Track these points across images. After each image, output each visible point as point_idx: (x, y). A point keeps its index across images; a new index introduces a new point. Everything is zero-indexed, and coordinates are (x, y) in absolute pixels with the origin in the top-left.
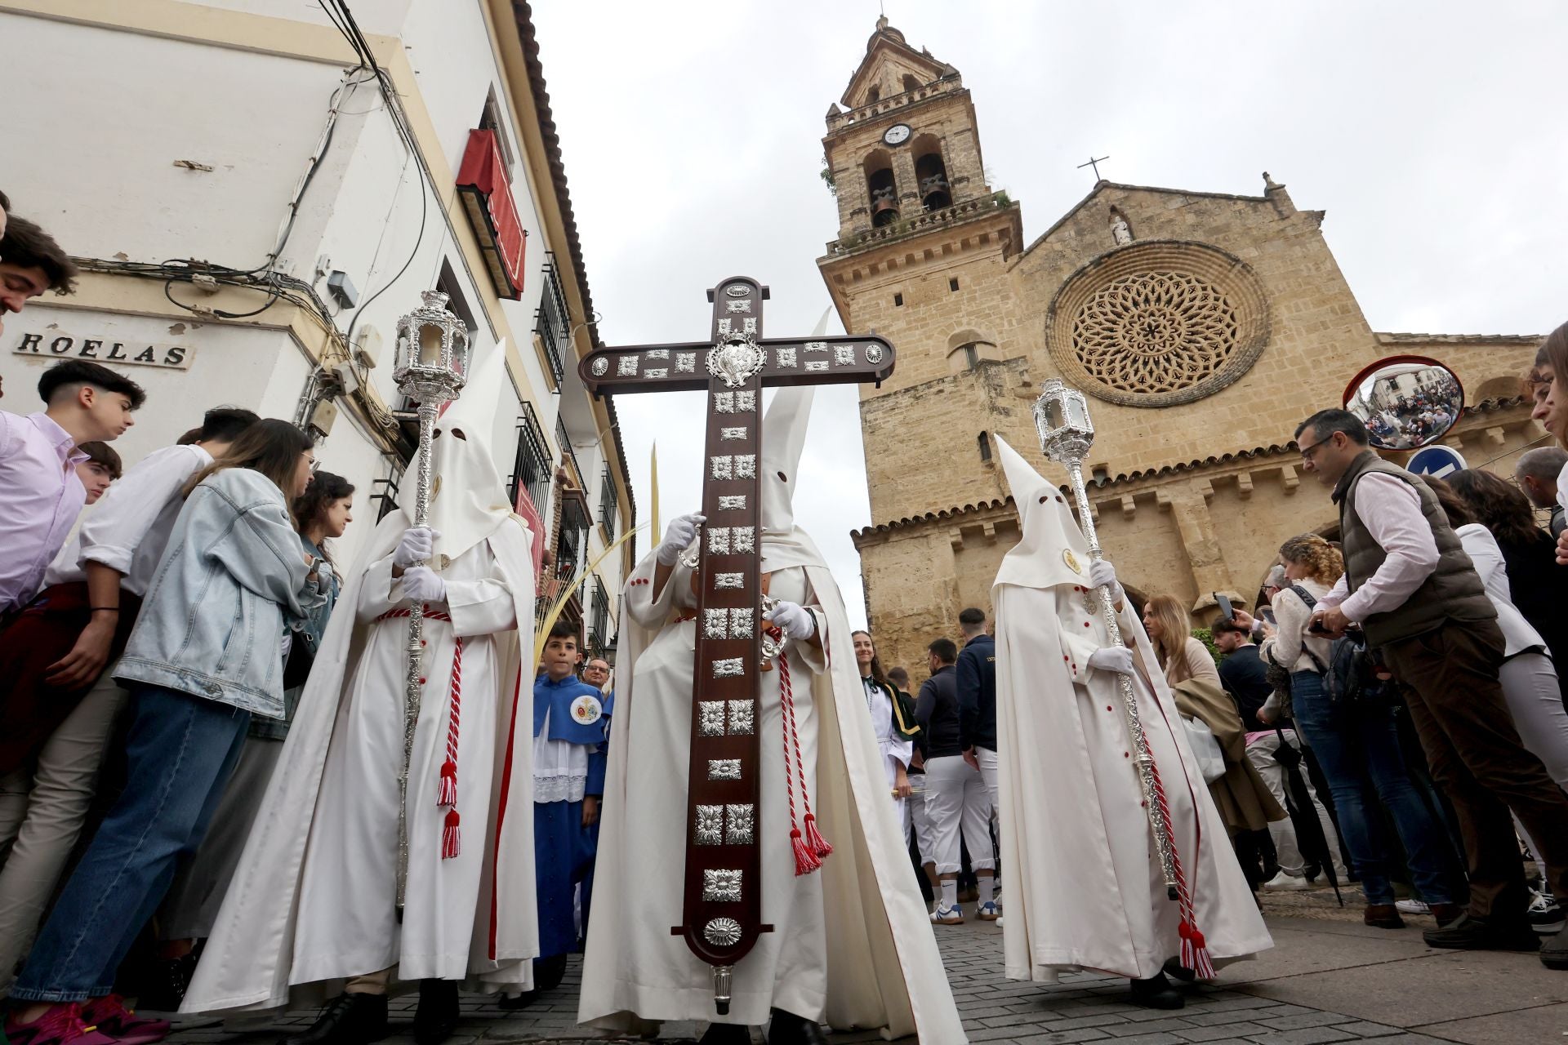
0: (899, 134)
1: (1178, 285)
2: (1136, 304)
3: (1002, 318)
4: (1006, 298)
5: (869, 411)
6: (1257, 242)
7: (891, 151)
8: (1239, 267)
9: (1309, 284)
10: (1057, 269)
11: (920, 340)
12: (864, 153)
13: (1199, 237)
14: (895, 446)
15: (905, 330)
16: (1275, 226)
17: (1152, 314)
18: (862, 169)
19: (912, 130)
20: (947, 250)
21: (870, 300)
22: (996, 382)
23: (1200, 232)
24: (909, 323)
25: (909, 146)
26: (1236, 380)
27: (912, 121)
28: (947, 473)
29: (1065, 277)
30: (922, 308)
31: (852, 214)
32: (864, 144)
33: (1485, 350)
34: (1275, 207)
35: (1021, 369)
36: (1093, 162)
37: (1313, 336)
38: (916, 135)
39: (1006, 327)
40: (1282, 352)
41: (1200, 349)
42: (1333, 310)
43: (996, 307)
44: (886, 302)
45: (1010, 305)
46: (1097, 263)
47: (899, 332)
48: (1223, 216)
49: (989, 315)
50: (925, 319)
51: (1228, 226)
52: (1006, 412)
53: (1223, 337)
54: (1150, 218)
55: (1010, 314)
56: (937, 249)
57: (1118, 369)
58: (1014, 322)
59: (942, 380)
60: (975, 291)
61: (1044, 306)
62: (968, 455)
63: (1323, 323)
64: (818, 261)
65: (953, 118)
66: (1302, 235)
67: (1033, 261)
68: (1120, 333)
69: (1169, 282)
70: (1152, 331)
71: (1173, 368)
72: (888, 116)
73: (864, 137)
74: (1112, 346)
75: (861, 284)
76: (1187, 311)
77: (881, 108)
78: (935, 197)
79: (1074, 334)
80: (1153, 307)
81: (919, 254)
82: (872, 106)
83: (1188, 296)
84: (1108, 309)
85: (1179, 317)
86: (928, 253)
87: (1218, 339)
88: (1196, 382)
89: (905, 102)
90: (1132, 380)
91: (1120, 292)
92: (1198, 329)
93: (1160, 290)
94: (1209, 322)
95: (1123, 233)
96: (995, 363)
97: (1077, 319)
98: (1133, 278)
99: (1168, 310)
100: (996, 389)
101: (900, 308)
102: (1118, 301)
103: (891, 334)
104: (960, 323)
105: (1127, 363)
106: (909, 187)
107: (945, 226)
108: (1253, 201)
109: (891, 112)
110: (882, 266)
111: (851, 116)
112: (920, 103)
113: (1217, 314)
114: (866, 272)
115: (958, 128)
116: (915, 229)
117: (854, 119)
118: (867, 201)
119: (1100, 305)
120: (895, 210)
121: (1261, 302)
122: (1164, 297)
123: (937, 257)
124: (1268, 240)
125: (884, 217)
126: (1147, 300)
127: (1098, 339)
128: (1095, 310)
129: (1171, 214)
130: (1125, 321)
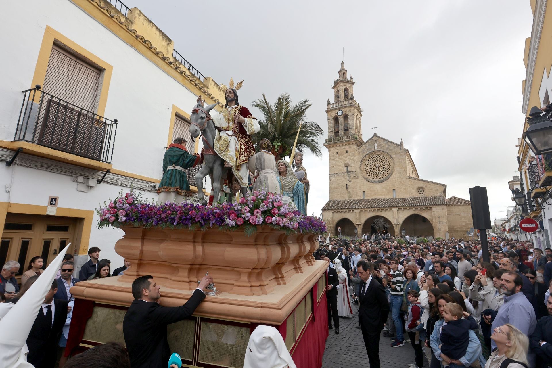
0: (340, 113)
2: (376, 161)
4: (355, 157)
5: (330, 176)
6: (396, 154)
7: (338, 116)
8: (392, 158)
9: (401, 164)
10: (364, 153)
11: (340, 163)
12: (334, 116)
13: (387, 151)
14: (334, 184)
16: (399, 151)
18: (333, 120)
19: (343, 112)
20: (346, 144)
21: (332, 152)
22: (350, 175)
23: (387, 150)
25: (342, 116)
26: (386, 180)
27: (343, 110)
28: (341, 190)
29: (365, 155)
30: (341, 156)
31: (330, 132)
32: (334, 113)
33: (420, 182)
34: (401, 147)
35: (354, 173)
36: (375, 128)
37: (399, 174)
38: (344, 113)
39: (354, 163)
40: (394, 176)
41: (384, 172)
43: (353, 158)
44: (335, 153)
45: (355, 158)
46: (370, 153)
47: (337, 160)
48: (392, 147)
49: (352, 160)
50: (341, 158)
51: (392, 149)
52: (351, 181)
54: (381, 145)
55: (355, 160)
56: (344, 144)
58: (356, 162)
59: (342, 173)
60: (350, 154)
61: (360, 160)
63: (401, 172)
64: (323, 144)
65: (351, 110)
66: (403, 154)
67: (360, 150)
68: (372, 166)
69: (382, 158)
70: (377, 167)
71: (379, 175)
72: (338, 108)
73: (334, 111)
74: (371, 169)
75: (331, 149)
76: (383, 164)
77: (337, 104)
78: (346, 130)
79: (365, 165)
80: (378, 163)
81: (341, 145)
82: (336, 103)
83: (384, 161)
84: (371, 161)
85: (382, 165)
86: (343, 145)
87: (386, 171)
88: (381, 178)
89: (342, 103)
90: (372, 176)
91: (374, 158)
92: (384, 168)
93: (380, 159)
94: (386, 167)
95: (376, 147)
96: (350, 172)
97: (366, 163)
98: (376, 156)
99: (380, 163)
100: (350, 177)
101: (337, 155)
102: (373, 160)
103: (335, 160)
104: (347, 160)
105: (372, 172)
106: (341, 127)
107: (346, 141)
108: (397, 145)
109: (339, 107)
110: (335, 146)
111: (331, 104)
112: (345, 106)
113: (388, 166)
114: (332, 147)
115: (352, 114)
116: (341, 140)
117: (332, 106)
118: (333, 128)
119: (370, 160)
120: (338, 132)
121: (393, 166)
122: (380, 161)
123: (344, 146)
124: (398, 154)
125: (336, 133)
126: (378, 161)
127: (369, 167)
128: (369, 161)
129: (384, 145)
130: (373, 164)
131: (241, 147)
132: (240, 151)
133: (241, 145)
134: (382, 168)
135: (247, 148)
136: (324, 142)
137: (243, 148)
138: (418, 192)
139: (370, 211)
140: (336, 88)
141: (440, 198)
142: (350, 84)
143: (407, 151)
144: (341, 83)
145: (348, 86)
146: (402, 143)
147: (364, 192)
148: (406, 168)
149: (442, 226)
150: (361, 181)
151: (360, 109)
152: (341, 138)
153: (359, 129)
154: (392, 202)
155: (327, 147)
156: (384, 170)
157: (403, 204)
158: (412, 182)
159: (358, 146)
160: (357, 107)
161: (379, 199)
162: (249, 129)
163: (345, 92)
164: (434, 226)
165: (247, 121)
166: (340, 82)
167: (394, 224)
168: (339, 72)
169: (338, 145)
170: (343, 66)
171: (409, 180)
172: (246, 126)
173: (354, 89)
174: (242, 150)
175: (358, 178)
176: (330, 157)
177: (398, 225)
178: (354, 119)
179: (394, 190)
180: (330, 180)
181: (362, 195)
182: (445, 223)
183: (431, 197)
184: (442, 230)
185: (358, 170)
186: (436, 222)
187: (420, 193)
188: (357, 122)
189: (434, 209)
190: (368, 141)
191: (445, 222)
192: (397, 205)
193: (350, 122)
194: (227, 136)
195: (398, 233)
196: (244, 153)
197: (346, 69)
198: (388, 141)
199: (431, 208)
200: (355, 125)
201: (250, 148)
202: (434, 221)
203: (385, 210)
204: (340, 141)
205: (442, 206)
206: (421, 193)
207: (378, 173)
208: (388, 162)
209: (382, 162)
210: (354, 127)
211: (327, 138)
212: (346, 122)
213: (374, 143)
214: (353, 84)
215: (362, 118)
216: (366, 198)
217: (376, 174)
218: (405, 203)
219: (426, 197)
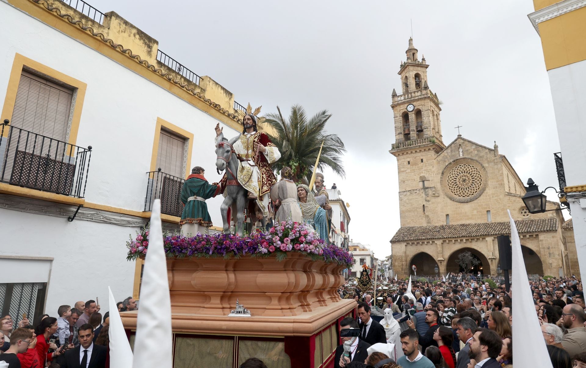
0: (410, 108)
1: (472, 169)
2: (462, 172)
3: (432, 173)
4: (433, 167)
5: (400, 195)
6: (489, 162)
7: (409, 112)
8: (483, 168)
9: (496, 176)
10: (445, 161)
11: (413, 176)
12: (402, 112)
13: (476, 158)
14: (406, 205)
15: (410, 172)
16: (493, 158)
17: (465, 176)
18: (401, 117)
19: (414, 107)
20: (420, 151)
21: (402, 162)
22: (427, 193)
24: (411, 170)
25: (413, 112)
26: (477, 198)
27: (414, 103)
28: (416, 213)
29: (447, 164)
30: (414, 167)
31: (398, 134)
32: (402, 109)
34: (494, 153)
35: (433, 190)
36: (458, 127)
37: (494, 190)
38: (416, 108)
39: (433, 175)
40: (487, 193)
41: (473, 187)
42: (499, 184)
43: (431, 169)
44: (406, 163)
45: (434, 169)
46: (454, 161)
47: (409, 172)
48: (483, 153)
49: (429, 171)
50: (414, 170)
51: (483, 156)
52: (429, 201)
53: (478, 185)
54: (467, 150)
55: (434, 172)
57: (456, 189)
58: (434, 174)
59: (416, 190)
60: (426, 164)
61: (441, 171)
62: (420, 210)
63: (496, 187)
64: (389, 151)
65: (425, 104)
66: (498, 162)
67: (440, 158)
68: (458, 180)
69: (470, 168)
70: (464, 181)
71: (467, 191)
72: (408, 101)
73: (402, 106)
74: (455, 183)
75: (400, 157)
76: (472, 176)
77: (406, 96)
78: (420, 131)
79: (448, 179)
80: (465, 174)
81: (414, 152)
82: (404, 94)
83: (473, 172)
84: (456, 173)
85: (470, 178)
86: (416, 151)
87: (477, 185)
88: (471, 196)
89: (413, 94)
90: (458, 193)
91: (459, 168)
92: (474, 182)
93: (468, 170)
94: (476, 181)
95: (461, 153)
96: (428, 188)
97: (449, 175)
98: (462, 165)
99: (468, 175)
100: (427, 195)
101: (409, 166)
102: (458, 171)
103: (407, 173)
104: (422, 173)
105: (458, 188)
106: (413, 127)
107: (420, 146)
108: (490, 150)
109: (409, 99)
110: (405, 153)
111: (398, 97)
112: (417, 98)
113: (478, 179)
114: (401, 154)
115: (426, 108)
116: (413, 144)
117: (399, 98)
118: (402, 129)
119: (454, 171)
120: (409, 134)
121: (486, 178)
122: (468, 172)
123: (418, 152)
124: (491, 162)
125: (407, 136)
126: (465, 172)
127: (453, 181)
128: (453, 173)
129: (472, 150)
130: (459, 177)
131: (263, 177)
132: (263, 181)
133: (263, 174)
134: (471, 181)
135: (269, 177)
136: (390, 148)
137: (265, 178)
138: (522, 213)
139: (456, 242)
140: (404, 74)
141: (551, 221)
142: (422, 68)
143: (503, 158)
144: (410, 67)
145: (420, 70)
146: (496, 147)
147: (447, 215)
148: (503, 181)
149: (554, 260)
150: (443, 201)
151: (438, 100)
152: (413, 142)
153: (438, 130)
154: (485, 228)
155: (395, 155)
156: (473, 184)
157: (500, 231)
158: (513, 200)
159: (437, 152)
160: (434, 99)
161: (469, 225)
162: (270, 157)
163: (415, 79)
164: (542, 260)
165: (268, 150)
166: (408, 65)
167: (489, 259)
168: (406, 52)
169: (409, 152)
170: (412, 44)
171: (508, 197)
172: (267, 155)
173: (428, 74)
174: (264, 180)
175: (438, 196)
176: (399, 168)
177: (494, 260)
178: (429, 116)
179: (488, 212)
180: (401, 199)
181: (445, 219)
182: (557, 256)
183: (538, 220)
184: (554, 265)
185: (439, 186)
186: (545, 255)
187: (524, 215)
188: (434, 119)
189: (542, 237)
190: (450, 145)
191: (558, 254)
192: (492, 233)
193: (425, 119)
194: (250, 166)
195: (494, 270)
196: (266, 183)
197: (416, 48)
198: (477, 145)
199: (537, 235)
200: (432, 123)
201: (272, 176)
202: (542, 253)
203: (476, 240)
204: (412, 146)
205: (552, 233)
206: (526, 214)
207: (466, 189)
208: (478, 173)
209: (471, 173)
210: (430, 126)
211: (394, 142)
212: (419, 121)
213: (459, 148)
214: (427, 67)
215: (441, 112)
216: (450, 224)
217: (463, 190)
218: (503, 229)
219: (532, 221)
